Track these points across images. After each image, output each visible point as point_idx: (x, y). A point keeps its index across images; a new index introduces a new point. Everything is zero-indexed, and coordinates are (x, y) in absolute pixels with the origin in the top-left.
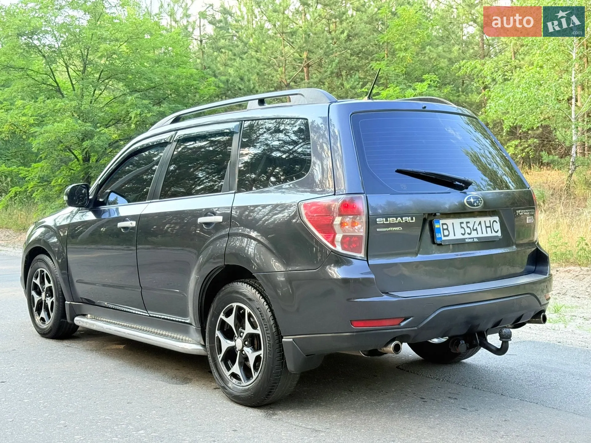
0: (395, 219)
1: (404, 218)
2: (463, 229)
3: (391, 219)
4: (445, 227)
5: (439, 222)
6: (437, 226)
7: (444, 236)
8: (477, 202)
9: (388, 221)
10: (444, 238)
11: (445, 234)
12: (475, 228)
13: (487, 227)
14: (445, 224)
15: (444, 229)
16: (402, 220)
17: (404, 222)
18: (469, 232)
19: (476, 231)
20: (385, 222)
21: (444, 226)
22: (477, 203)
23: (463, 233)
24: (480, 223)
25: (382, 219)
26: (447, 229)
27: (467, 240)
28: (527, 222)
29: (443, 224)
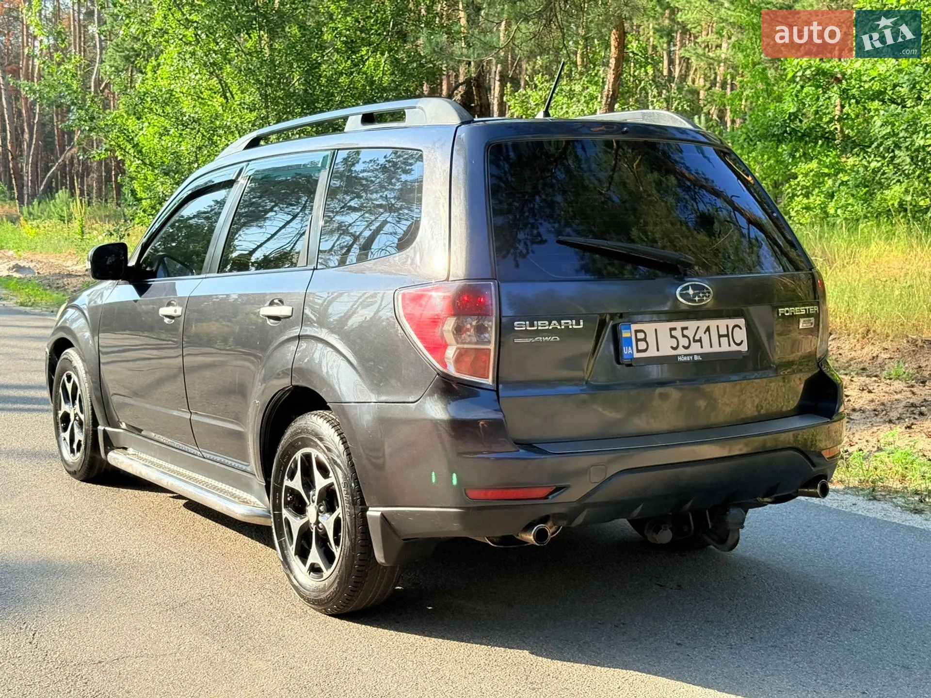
0: (547, 323)
1: (563, 322)
2: (675, 340)
3: (540, 323)
4: (641, 336)
5: (630, 328)
6: (625, 334)
7: (638, 351)
8: (701, 295)
9: (533, 326)
10: (637, 355)
11: (639, 348)
12: (697, 338)
13: (720, 336)
14: (642, 331)
15: (637, 340)
16: (560, 325)
17: (563, 327)
18: (687, 345)
19: (699, 343)
20: (528, 328)
21: (638, 334)
22: (699, 297)
23: (675, 346)
24: (708, 329)
25: (524, 323)
26: (645, 340)
27: (679, 358)
28: (801, 327)
29: (637, 331)
